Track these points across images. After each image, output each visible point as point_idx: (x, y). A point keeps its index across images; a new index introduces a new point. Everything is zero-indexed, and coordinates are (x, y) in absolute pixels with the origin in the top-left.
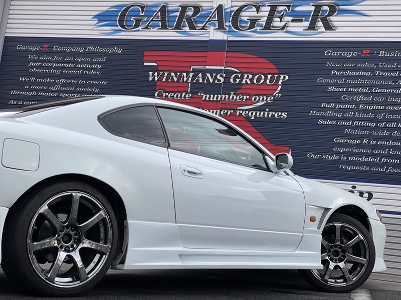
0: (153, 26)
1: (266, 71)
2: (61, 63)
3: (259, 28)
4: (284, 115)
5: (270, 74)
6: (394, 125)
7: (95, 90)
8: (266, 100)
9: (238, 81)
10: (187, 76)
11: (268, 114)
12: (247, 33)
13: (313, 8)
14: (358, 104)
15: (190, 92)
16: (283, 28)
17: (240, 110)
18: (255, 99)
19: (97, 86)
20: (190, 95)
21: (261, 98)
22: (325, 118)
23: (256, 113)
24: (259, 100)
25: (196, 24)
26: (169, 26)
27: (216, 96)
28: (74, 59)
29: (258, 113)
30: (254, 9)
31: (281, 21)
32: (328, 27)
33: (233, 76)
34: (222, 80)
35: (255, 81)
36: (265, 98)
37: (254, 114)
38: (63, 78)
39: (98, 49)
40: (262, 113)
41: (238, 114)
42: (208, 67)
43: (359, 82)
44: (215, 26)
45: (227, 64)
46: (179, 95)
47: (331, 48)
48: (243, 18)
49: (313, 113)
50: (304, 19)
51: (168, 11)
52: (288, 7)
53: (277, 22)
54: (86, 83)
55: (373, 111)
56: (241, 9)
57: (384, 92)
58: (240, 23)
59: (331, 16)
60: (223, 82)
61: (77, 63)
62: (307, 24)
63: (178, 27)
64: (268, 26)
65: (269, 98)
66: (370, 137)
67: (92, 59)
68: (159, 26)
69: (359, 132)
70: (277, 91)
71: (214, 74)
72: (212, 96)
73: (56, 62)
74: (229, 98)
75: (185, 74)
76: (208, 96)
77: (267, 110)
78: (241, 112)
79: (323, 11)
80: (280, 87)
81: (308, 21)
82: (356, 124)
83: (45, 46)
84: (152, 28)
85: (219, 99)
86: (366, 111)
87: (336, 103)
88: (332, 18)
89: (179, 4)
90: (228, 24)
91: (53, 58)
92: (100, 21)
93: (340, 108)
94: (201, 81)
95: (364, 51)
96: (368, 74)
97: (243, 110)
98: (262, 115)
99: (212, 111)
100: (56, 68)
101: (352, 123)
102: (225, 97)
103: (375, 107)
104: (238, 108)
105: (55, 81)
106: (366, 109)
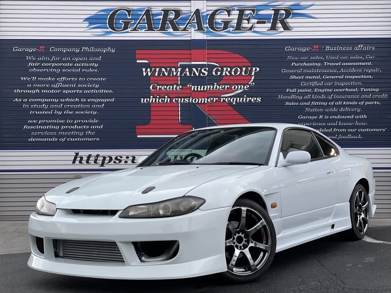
0: (141, 28)
1: (241, 65)
2: (60, 63)
3: (231, 29)
4: (259, 100)
5: (244, 67)
6: (340, 103)
7: (95, 86)
8: (244, 88)
9: (219, 73)
10: (176, 71)
11: (246, 99)
12: (222, 33)
13: (273, 12)
14: (313, 88)
15: (180, 85)
16: (251, 29)
17: (223, 97)
18: (235, 87)
19: (96, 82)
20: (181, 87)
21: (239, 86)
22: (290, 101)
23: (237, 99)
24: (238, 88)
25: (178, 26)
26: (155, 28)
27: (202, 87)
28: (71, 59)
29: (238, 99)
30: (226, 13)
31: (248, 23)
32: (286, 28)
33: (215, 69)
34: (206, 73)
35: (233, 73)
36: (243, 86)
37: (235, 100)
38: (63, 76)
39: (92, 49)
40: (241, 99)
41: (222, 101)
42: (193, 63)
43: (313, 71)
44: (195, 28)
45: (209, 60)
46: (171, 87)
47: (289, 45)
48: (217, 20)
49: (281, 97)
50: (266, 21)
51: (152, 15)
52: (253, 11)
53: (245, 24)
54: (86, 80)
55: (325, 93)
56: (215, 13)
57: (331, 79)
58: (215, 25)
59: (287, 18)
60: (207, 75)
61: (74, 62)
62: (269, 25)
63: (163, 29)
64: (239, 27)
65: (245, 87)
66: (324, 114)
67: (88, 58)
68: (146, 28)
69: (315, 110)
70: (251, 81)
71: (199, 69)
72: (199, 87)
73: (54, 62)
74: (213, 88)
75: (174, 69)
76: (196, 87)
77: (245, 96)
78: (224, 99)
79: (280, 14)
80: (253, 77)
81: (270, 23)
82: (313, 103)
83: (41, 47)
84: (140, 30)
85: (205, 90)
86: (320, 94)
87: (298, 88)
88: (288, 20)
89: (161, 8)
90: (205, 26)
91: (51, 58)
92: (90, 24)
93: (301, 92)
94: (188, 74)
95: (315, 47)
96: (319, 64)
97: (226, 97)
98: (241, 100)
99: (200, 99)
100: (55, 67)
101: (311, 103)
102: (210, 87)
103: (326, 90)
104: (222, 96)
105: (56, 79)
106: (319, 92)
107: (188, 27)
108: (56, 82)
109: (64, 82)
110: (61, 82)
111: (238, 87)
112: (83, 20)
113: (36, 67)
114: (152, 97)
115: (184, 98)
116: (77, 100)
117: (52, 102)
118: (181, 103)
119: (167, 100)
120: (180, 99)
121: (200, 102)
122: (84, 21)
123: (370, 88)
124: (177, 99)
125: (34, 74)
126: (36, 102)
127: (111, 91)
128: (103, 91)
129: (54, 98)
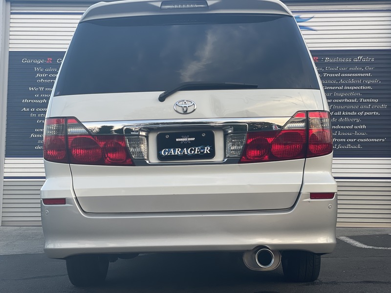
6: (339, 113)
83: (48, 59)
113: (44, 78)
123: (369, 98)
125: (42, 84)
126: (42, 111)
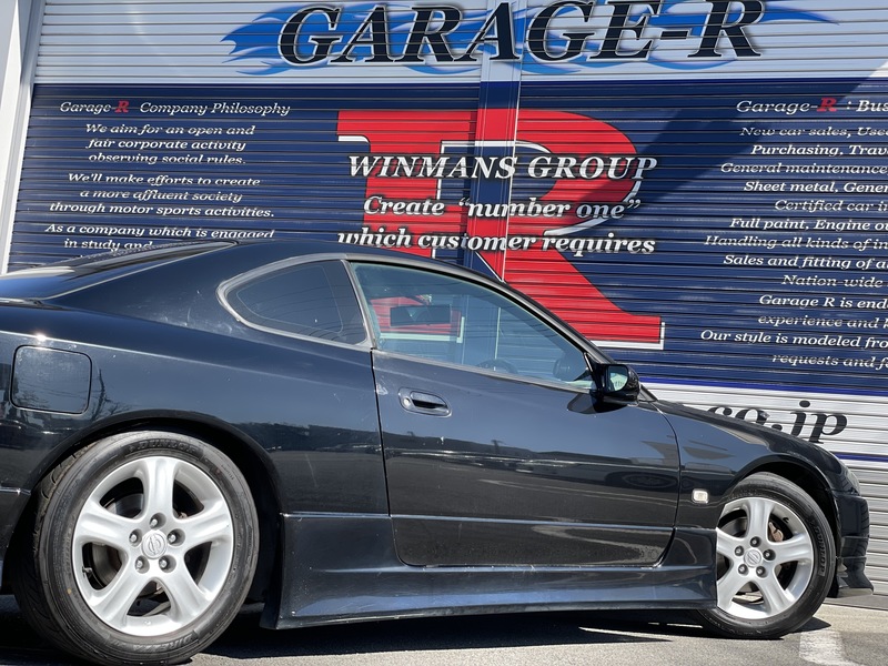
0: (358, 55)
1: (606, 149)
2: (159, 140)
3: (589, 54)
4: (649, 246)
5: (615, 155)
7: (233, 198)
8: (609, 213)
9: (545, 172)
10: (433, 165)
11: (613, 245)
12: (564, 64)
13: (710, 7)
14: (815, 217)
15: (442, 200)
16: (642, 54)
17: (550, 237)
18: (584, 211)
19: (236, 190)
20: (442, 206)
21: (598, 208)
22: (740, 252)
23: (587, 243)
24: (593, 213)
25: (451, 47)
26: (392, 54)
27: (497, 206)
28: (186, 133)
29: (591, 242)
30: (579, 12)
32: (744, 48)
33: (535, 161)
34: (511, 170)
35: (583, 173)
36: (606, 208)
37: (581, 246)
38: (163, 172)
39: (237, 109)
40: (600, 242)
41: (546, 246)
42: (477, 144)
43: (814, 169)
44: (493, 52)
45: (522, 134)
46: (418, 206)
47: (749, 95)
48: (553, 32)
49: (713, 240)
50: (689, 31)
52: (655, 4)
53: (629, 40)
54: (213, 182)
56: (548, 12)
57: (869, 193)
58: (547, 44)
59: (749, 22)
60: (514, 176)
61: (193, 138)
62: (695, 42)
63: (412, 55)
64: (610, 49)
65: (613, 211)
66: (838, 292)
68: (371, 55)
69: (815, 281)
70: (632, 194)
71: (493, 159)
72: (489, 206)
73: (146, 137)
74: (525, 212)
75: (428, 160)
76: (480, 206)
77: (611, 235)
78: (553, 241)
79: (731, 12)
80: (638, 184)
81: (699, 36)
82: (808, 262)
83: (121, 103)
84: (354, 59)
85: (503, 215)
86: (829, 235)
87: (764, 217)
89: (413, 4)
90: (522, 46)
91: (140, 129)
92: (238, 46)
93: (773, 229)
95: (825, 101)
96: (834, 151)
97: (556, 237)
98: (598, 247)
99: (488, 240)
100: (148, 152)
101: (800, 262)
102: (518, 208)
103: (851, 225)
104: (546, 233)
105: (145, 181)
106: (830, 230)
107: (475, 50)
108: (143, 187)
109: (164, 189)
110: (155, 187)
111: (593, 210)
112: (224, 36)
113: (106, 151)
114: (366, 230)
115: (448, 235)
116: (187, 232)
117: (130, 236)
118: (439, 250)
119: (404, 239)
120: (436, 238)
121: (486, 247)
122: (224, 39)
124: (429, 238)
125: (98, 167)
126: (94, 234)
127: (267, 213)
128: (250, 213)
129: (135, 226)
